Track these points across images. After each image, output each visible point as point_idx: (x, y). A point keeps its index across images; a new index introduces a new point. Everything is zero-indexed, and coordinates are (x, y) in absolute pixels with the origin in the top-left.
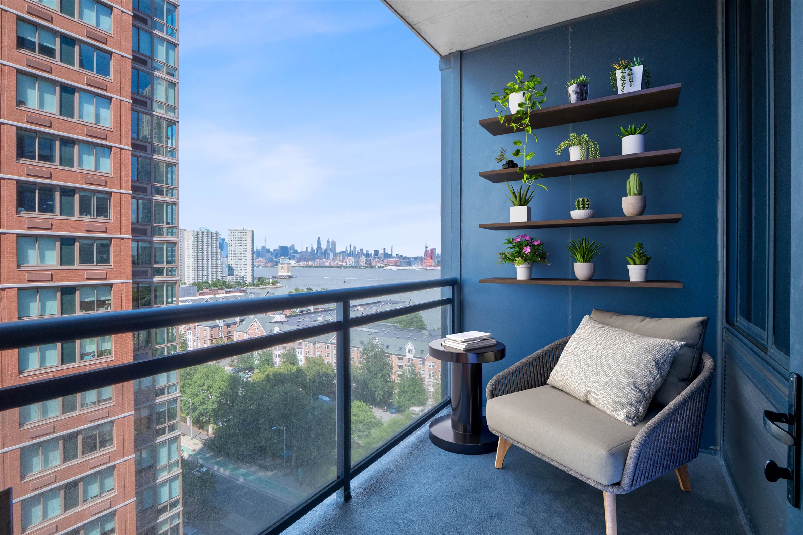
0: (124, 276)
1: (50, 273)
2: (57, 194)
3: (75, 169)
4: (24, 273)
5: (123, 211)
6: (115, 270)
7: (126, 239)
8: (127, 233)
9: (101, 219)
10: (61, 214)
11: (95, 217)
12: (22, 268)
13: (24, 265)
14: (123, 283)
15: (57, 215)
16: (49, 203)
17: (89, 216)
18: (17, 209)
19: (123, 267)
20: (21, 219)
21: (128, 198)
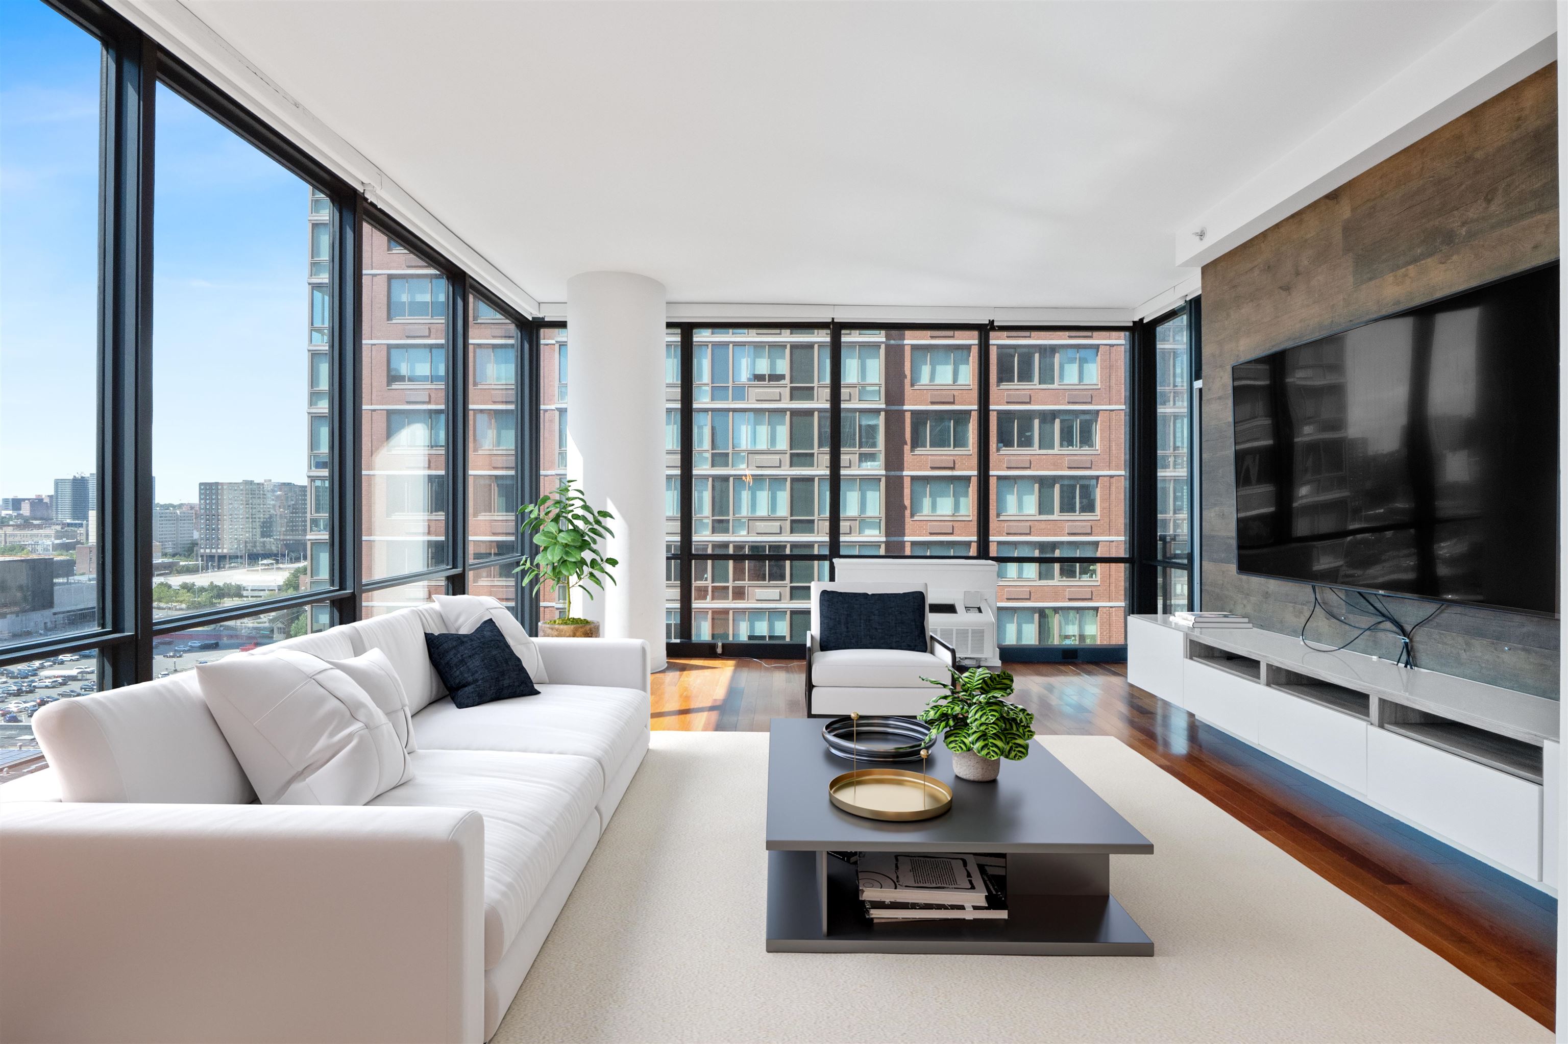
0: (1113, 531)
1: (1028, 524)
2: (1036, 422)
3: (1055, 386)
4: (1003, 524)
5: (1113, 436)
6: (1102, 522)
7: (1117, 478)
8: (1118, 469)
9: (1086, 450)
10: (1040, 449)
11: (1078, 448)
12: (1002, 518)
13: (1003, 514)
14: (1113, 541)
15: (1035, 450)
16: (1028, 434)
17: (1070, 448)
18: (997, 445)
19: (1113, 517)
20: (1001, 457)
21: (1120, 416)
